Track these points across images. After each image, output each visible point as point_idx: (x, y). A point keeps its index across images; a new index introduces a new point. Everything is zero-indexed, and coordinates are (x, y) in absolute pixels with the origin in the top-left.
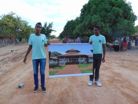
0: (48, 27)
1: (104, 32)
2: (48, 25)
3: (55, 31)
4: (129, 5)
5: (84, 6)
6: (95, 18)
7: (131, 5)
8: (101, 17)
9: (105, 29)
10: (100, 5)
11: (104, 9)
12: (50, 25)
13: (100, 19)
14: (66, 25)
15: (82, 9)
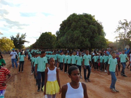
0: (20, 38)
1: (85, 45)
2: (20, 36)
3: (28, 42)
4: (101, 24)
5: (63, 22)
6: (76, 33)
7: (102, 24)
8: (81, 32)
9: (86, 43)
10: (79, 23)
11: (83, 26)
12: (23, 36)
13: (81, 34)
14: (40, 37)
15: (61, 24)
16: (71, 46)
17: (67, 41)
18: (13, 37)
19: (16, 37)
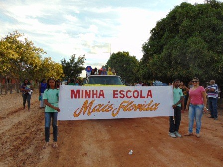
0: (76, 63)
2: (76, 60)
6: (195, 42)
10: (198, 20)
12: (81, 60)
15: (153, 29)
16: (179, 74)
17: (170, 63)
18: (65, 61)
19: (69, 61)
